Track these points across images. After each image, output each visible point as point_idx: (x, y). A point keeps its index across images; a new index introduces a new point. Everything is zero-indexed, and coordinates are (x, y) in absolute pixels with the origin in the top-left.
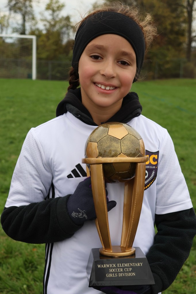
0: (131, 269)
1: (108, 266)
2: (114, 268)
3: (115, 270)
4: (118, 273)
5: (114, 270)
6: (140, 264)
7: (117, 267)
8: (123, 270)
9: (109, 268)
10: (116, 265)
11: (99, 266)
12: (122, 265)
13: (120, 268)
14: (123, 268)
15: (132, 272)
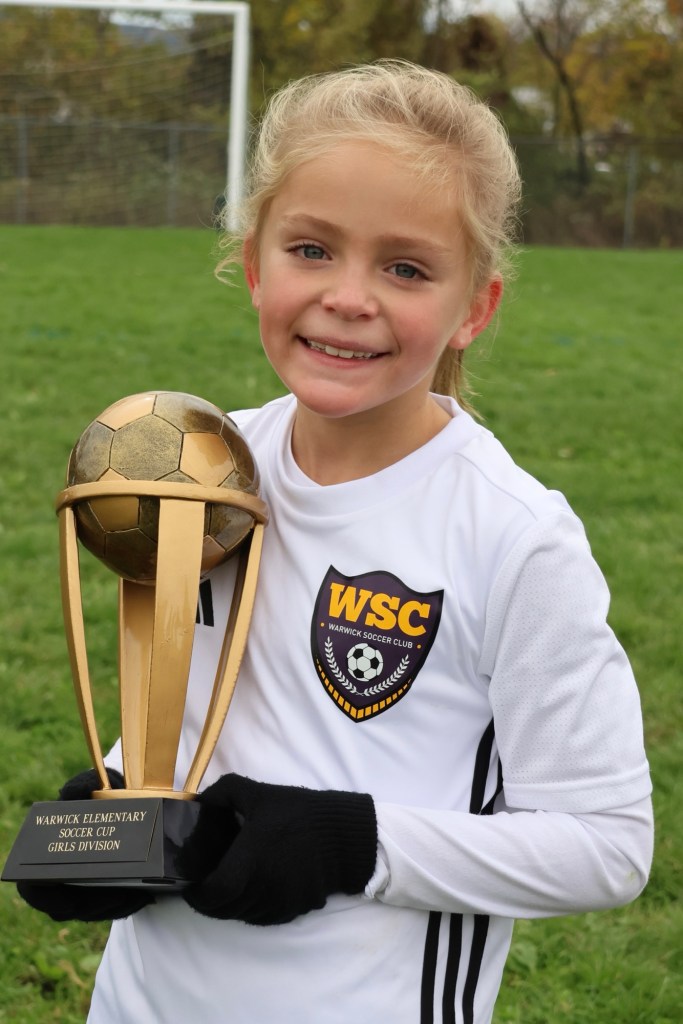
0: (112, 829)
1: (60, 820)
2: (71, 826)
3: (74, 833)
4: (78, 840)
5: (71, 832)
6: (140, 817)
7: (81, 825)
8: (94, 833)
9: (63, 826)
10: (81, 819)
11: (39, 820)
12: (93, 818)
13: (87, 825)
14: (95, 826)
15: (114, 837)
